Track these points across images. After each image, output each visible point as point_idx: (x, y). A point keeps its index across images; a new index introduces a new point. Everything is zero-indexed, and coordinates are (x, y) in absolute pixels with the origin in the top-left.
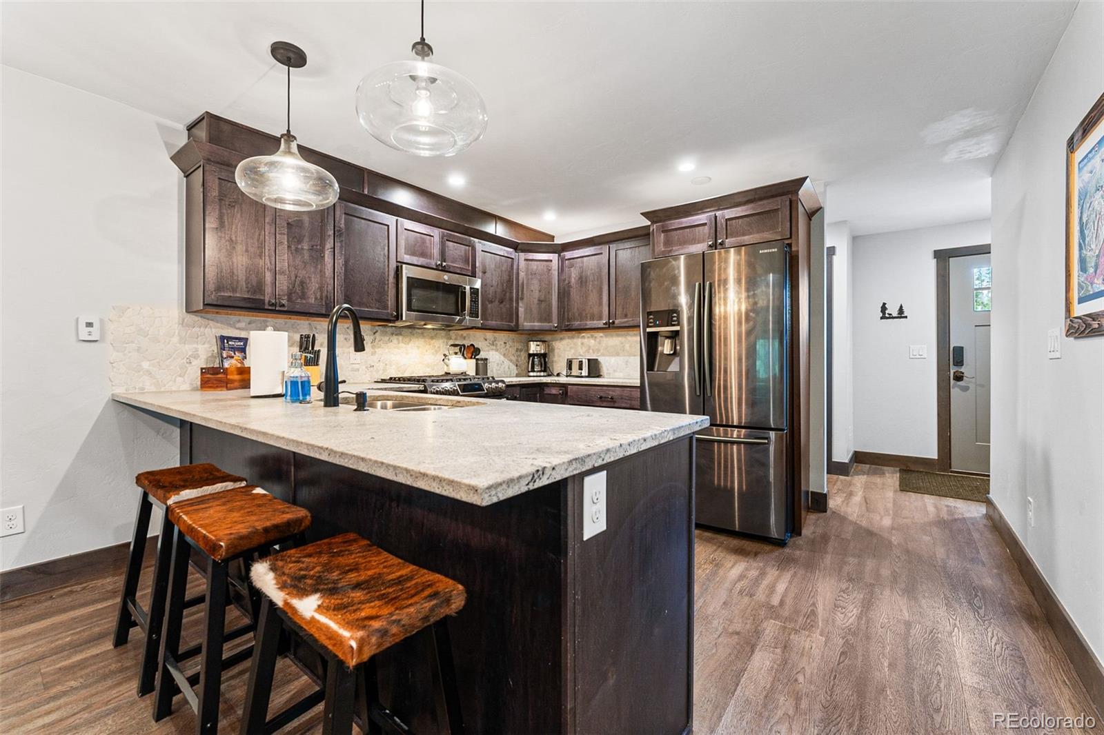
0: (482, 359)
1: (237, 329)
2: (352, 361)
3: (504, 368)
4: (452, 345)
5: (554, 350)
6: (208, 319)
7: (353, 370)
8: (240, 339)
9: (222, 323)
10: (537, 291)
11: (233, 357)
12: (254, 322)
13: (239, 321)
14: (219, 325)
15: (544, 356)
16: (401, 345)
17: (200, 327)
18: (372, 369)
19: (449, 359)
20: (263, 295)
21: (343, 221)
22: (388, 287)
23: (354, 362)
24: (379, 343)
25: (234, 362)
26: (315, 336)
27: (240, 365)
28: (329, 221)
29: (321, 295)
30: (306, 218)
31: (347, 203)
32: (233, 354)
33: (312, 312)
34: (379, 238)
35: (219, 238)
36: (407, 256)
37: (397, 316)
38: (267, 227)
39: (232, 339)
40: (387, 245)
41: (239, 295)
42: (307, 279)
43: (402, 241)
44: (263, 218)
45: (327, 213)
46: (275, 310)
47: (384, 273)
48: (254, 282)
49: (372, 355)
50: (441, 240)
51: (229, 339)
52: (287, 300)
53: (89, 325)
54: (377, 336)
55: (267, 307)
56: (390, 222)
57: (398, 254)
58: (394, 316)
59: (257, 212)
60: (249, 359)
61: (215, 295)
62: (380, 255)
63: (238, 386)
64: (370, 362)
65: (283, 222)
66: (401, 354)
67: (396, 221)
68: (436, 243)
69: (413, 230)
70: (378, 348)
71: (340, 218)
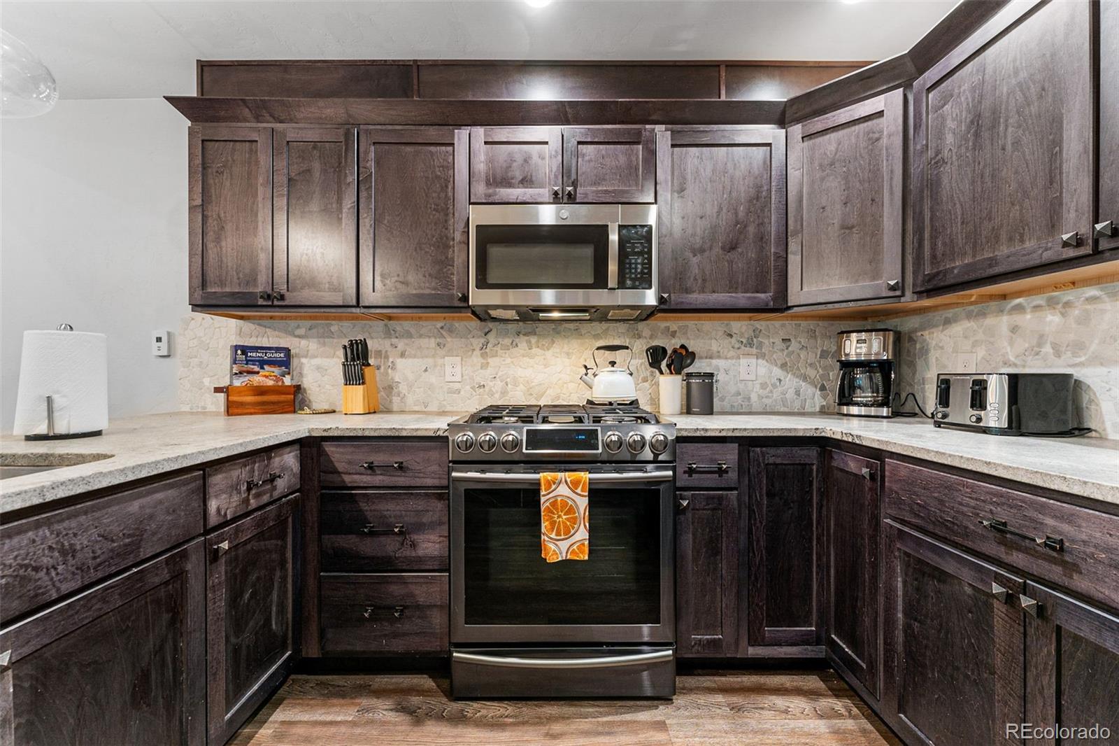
0: (698, 375)
1: (296, 336)
2: (448, 378)
3: (784, 393)
4: (598, 348)
5: (927, 351)
6: (265, 327)
7: (451, 392)
8: (278, 349)
9: (280, 330)
10: (838, 206)
11: (258, 373)
12: (315, 327)
13: (298, 327)
14: (277, 332)
15: (884, 367)
16: (535, 350)
17: (257, 337)
18: (482, 390)
19: (595, 375)
20: (256, 286)
21: (372, 155)
22: (454, 251)
23: (453, 379)
24: (495, 348)
25: (257, 380)
26: (369, 343)
27: (270, 383)
28: (349, 160)
29: (338, 277)
30: (316, 166)
31: (379, 127)
32: (256, 368)
33: (322, 303)
34: (437, 169)
35: (204, 218)
36: (491, 191)
37: (465, 298)
38: (261, 190)
39: (256, 349)
40: (452, 179)
41: (228, 290)
42: (318, 256)
43: (480, 166)
44: (256, 178)
45: (346, 150)
46: (272, 306)
47: (446, 229)
48: (247, 271)
49: (481, 368)
50: (565, 145)
51: (245, 350)
52: (288, 290)
53: (159, 340)
54: (491, 337)
55: (261, 302)
56: (456, 136)
57: (472, 190)
58: (460, 299)
59: (249, 173)
60: (301, 374)
61: (199, 293)
62: (439, 198)
63: (252, 411)
64: (479, 380)
65: (282, 179)
66: (535, 366)
67: (470, 134)
68: (553, 153)
69: (505, 140)
70: (493, 356)
71: (367, 153)
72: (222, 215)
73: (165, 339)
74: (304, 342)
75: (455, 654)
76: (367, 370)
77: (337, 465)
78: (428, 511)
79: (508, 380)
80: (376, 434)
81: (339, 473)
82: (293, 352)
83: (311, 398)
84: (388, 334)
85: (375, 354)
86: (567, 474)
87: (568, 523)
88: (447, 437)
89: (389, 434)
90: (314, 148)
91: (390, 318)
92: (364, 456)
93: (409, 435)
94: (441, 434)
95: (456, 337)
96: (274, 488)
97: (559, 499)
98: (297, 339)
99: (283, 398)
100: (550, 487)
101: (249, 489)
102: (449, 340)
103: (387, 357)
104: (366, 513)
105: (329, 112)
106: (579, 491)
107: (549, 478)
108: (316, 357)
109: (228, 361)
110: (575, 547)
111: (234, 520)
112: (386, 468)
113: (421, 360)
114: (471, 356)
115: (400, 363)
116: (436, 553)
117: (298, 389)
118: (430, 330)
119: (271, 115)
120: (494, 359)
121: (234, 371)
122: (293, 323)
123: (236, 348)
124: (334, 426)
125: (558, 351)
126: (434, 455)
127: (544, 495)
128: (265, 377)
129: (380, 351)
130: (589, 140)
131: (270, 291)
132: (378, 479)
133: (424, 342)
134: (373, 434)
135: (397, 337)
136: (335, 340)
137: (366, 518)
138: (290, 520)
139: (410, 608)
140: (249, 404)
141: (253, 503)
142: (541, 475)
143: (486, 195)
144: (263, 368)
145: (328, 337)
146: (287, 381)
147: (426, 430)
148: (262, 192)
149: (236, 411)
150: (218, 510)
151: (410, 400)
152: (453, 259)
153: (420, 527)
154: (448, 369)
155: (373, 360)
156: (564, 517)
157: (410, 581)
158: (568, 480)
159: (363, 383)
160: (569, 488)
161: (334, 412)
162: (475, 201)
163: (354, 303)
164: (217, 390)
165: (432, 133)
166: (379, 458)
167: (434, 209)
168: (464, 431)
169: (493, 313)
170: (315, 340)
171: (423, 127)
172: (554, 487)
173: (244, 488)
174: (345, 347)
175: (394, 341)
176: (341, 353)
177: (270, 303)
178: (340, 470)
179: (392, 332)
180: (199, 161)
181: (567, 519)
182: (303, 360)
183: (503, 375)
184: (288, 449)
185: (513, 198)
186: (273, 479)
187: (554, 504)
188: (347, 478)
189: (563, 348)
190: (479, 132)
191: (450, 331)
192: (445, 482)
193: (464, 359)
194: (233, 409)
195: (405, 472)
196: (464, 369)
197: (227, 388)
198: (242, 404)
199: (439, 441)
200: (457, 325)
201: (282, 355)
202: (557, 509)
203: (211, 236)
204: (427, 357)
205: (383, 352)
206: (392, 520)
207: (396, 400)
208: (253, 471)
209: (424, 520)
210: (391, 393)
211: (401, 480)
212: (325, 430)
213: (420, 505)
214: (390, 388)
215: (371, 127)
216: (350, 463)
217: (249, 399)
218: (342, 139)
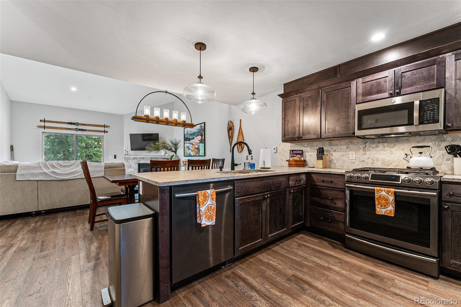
1: (304, 147)
6: (297, 145)
7: (351, 163)
8: (300, 151)
11: (295, 157)
12: (309, 144)
13: (305, 144)
16: (386, 148)
18: (363, 162)
19: (411, 157)
20: (296, 135)
21: (325, 96)
22: (350, 119)
23: (352, 159)
24: (369, 148)
25: (295, 158)
26: (324, 148)
27: (298, 159)
28: (319, 99)
29: (316, 131)
30: (310, 102)
31: (327, 87)
32: (295, 156)
33: (311, 138)
34: (345, 95)
35: (285, 120)
36: (364, 98)
37: (354, 133)
38: (297, 111)
39: (295, 151)
40: (350, 97)
41: (289, 137)
42: (310, 126)
43: (360, 91)
44: (296, 109)
45: (318, 96)
46: (299, 140)
47: (348, 113)
48: (294, 132)
49: (363, 155)
50: (395, 75)
51: (293, 151)
52: (303, 136)
53: (274, 149)
54: (367, 144)
55: (297, 139)
56: (352, 84)
57: (357, 99)
58: (352, 134)
59: (294, 108)
60: (305, 157)
61: (284, 138)
62: (346, 104)
63: (294, 166)
64: (362, 159)
65: (301, 108)
66: (387, 154)
67: (356, 82)
68: (390, 79)
69: (370, 80)
70: (368, 151)
71: (324, 95)
72: (288, 119)
73: (275, 149)
74: (306, 148)
75: (346, 235)
76: (323, 156)
77: (314, 179)
78: (339, 195)
79: (374, 159)
80: (324, 172)
81: (315, 182)
82: (303, 151)
83: (308, 164)
84: (330, 145)
85: (326, 151)
86: (385, 188)
87: (385, 204)
88: (345, 175)
89: (328, 173)
90: (310, 98)
91: (331, 140)
92: (321, 178)
93: (334, 173)
94: (343, 174)
95: (353, 145)
96: (300, 183)
97: (382, 196)
98: (305, 148)
99: (301, 163)
100: (379, 192)
101: (296, 181)
102: (351, 146)
103: (330, 152)
104: (322, 193)
105: (314, 88)
106: (390, 194)
107: (378, 189)
108: (310, 152)
109: (289, 154)
110: (388, 212)
111: (293, 187)
112: (327, 182)
113: (341, 152)
114: (359, 151)
115: (334, 153)
116: (341, 207)
117: (305, 161)
118: (344, 143)
119: (300, 92)
120: (368, 152)
121: (290, 156)
122: (304, 143)
123: (291, 150)
124: (314, 170)
125: (398, 148)
126: (341, 179)
127: (376, 194)
128: (297, 158)
129: (328, 150)
130: (407, 70)
131: (299, 136)
132: (325, 184)
133: (342, 147)
134: (323, 172)
135: (333, 146)
136: (315, 147)
137: (322, 194)
138: (304, 191)
139: (334, 220)
140: (293, 164)
141: (297, 185)
142: (375, 188)
143: (362, 100)
144: (296, 155)
145: (313, 147)
146: (302, 159)
147: (339, 172)
148: (297, 112)
149: (291, 166)
150: (291, 184)
151: (337, 165)
152: (350, 122)
153: (337, 199)
154: (351, 155)
155: (325, 153)
156: (384, 202)
157: (334, 213)
158: (386, 190)
159: (322, 160)
160: (386, 193)
161: (314, 167)
162: (358, 102)
163: (320, 137)
164: (287, 161)
165: (344, 85)
166: (325, 179)
167: (344, 108)
168: (350, 173)
169: (367, 137)
170: (309, 148)
171: (341, 84)
172: (380, 192)
173: (295, 181)
174: (317, 150)
175: (332, 147)
176: (316, 151)
177: (299, 139)
178: (315, 181)
179: (332, 144)
180: (284, 107)
181: (385, 202)
182: (306, 153)
183: (372, 157)
184: (303, 174)
185: (373, 99)
186: (300, 180)
187: (380, 197)
188: (317, 183)
189: (400, 147)
190: (360, 80)
191: (351, 143)
192: (344, 187)
193: (356, 152)
194: (290, 165)
195: (332, 183)
196: (356, 155)
197: (289, 160)
198: (292, 164)
199: (343, 175)
200: (354, 141)
201: (301, 152)
202: (381, 199)
203: (286, 124)
204: (343, 152)
205: (329, 150)
206: (329, 196)
207: (332, 165)
208: (296, 178)
209: (338, 197)
210: (331, 163)
211: (331, 185)
212: (312, 171)
213: (337, 193)
214: (331, 161)
215: (325, 88)
216: (318, 179)
217: (294, 163)
218: (317, 94)
